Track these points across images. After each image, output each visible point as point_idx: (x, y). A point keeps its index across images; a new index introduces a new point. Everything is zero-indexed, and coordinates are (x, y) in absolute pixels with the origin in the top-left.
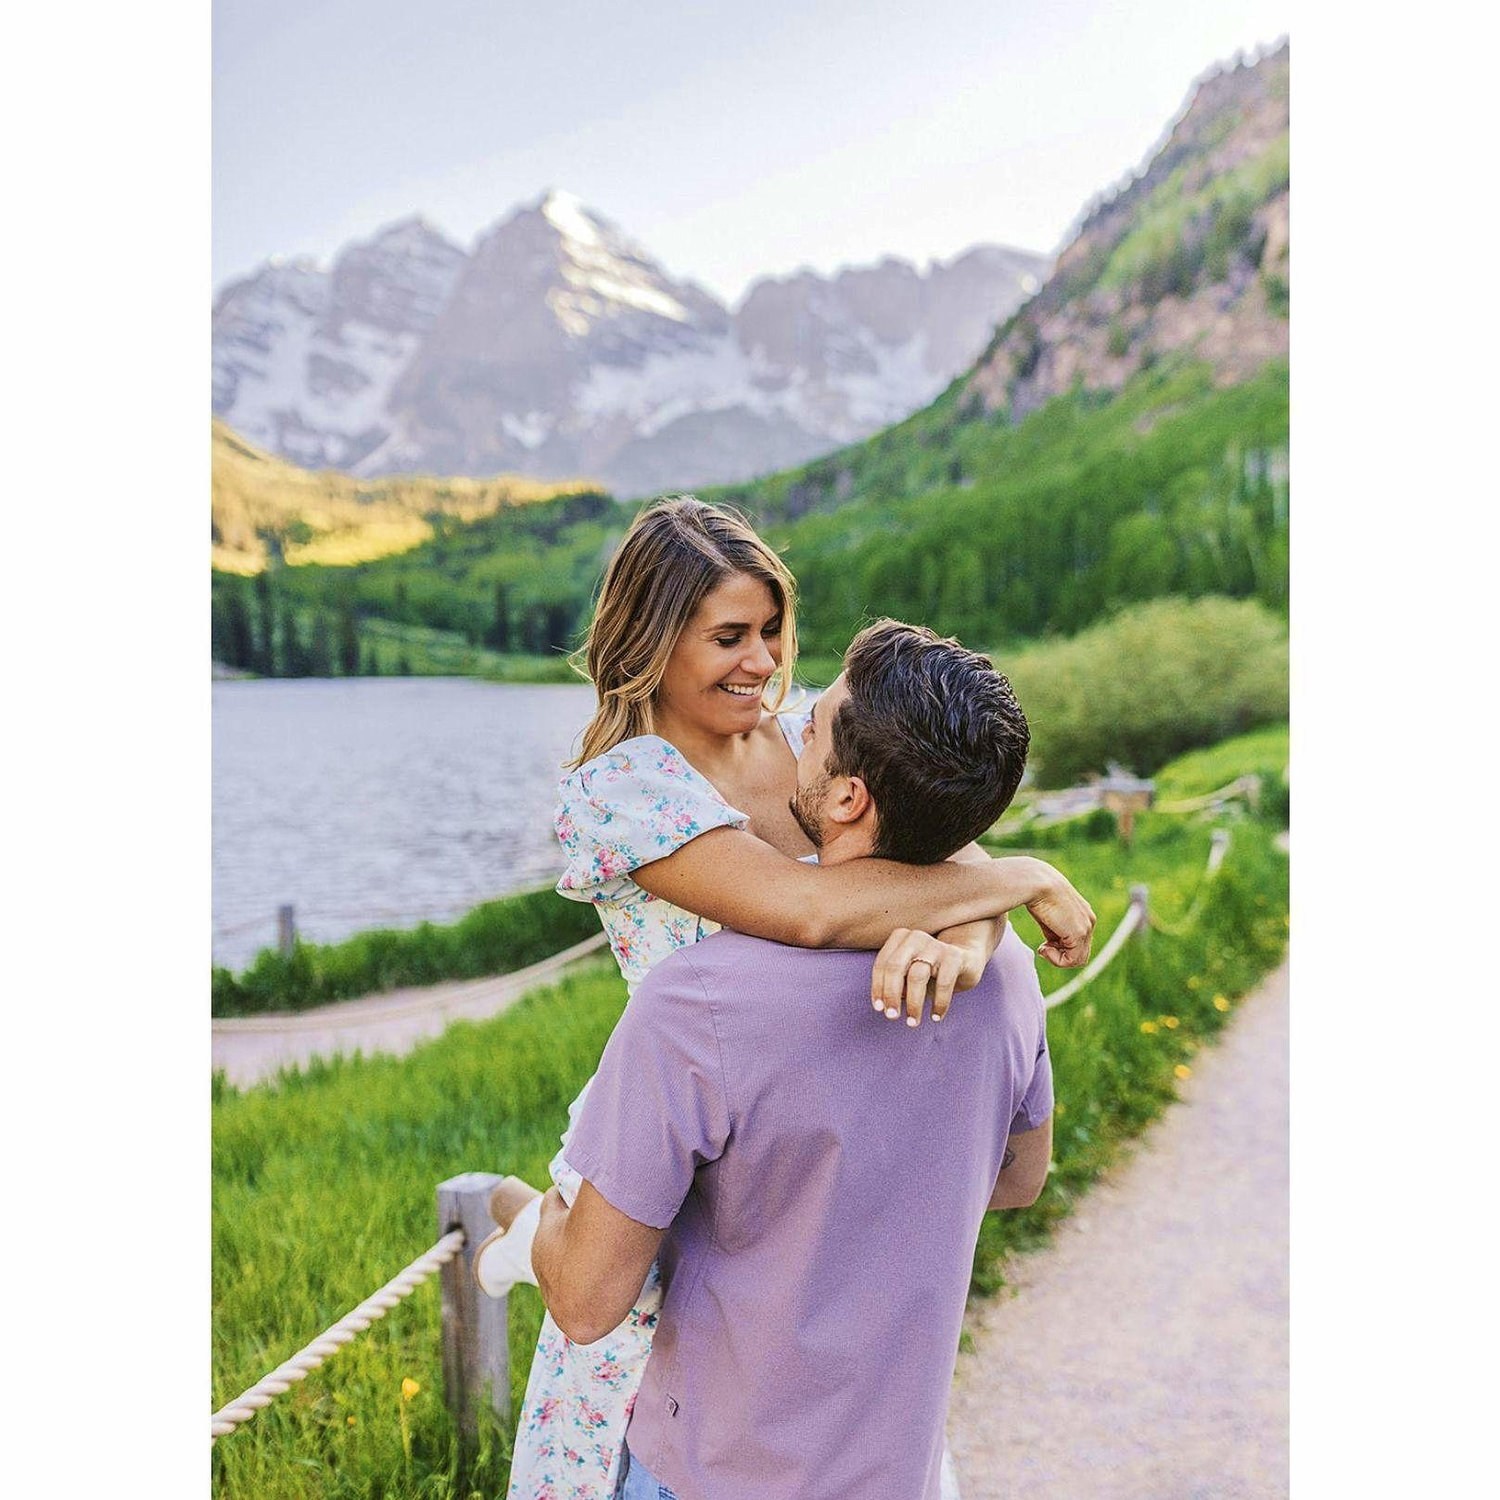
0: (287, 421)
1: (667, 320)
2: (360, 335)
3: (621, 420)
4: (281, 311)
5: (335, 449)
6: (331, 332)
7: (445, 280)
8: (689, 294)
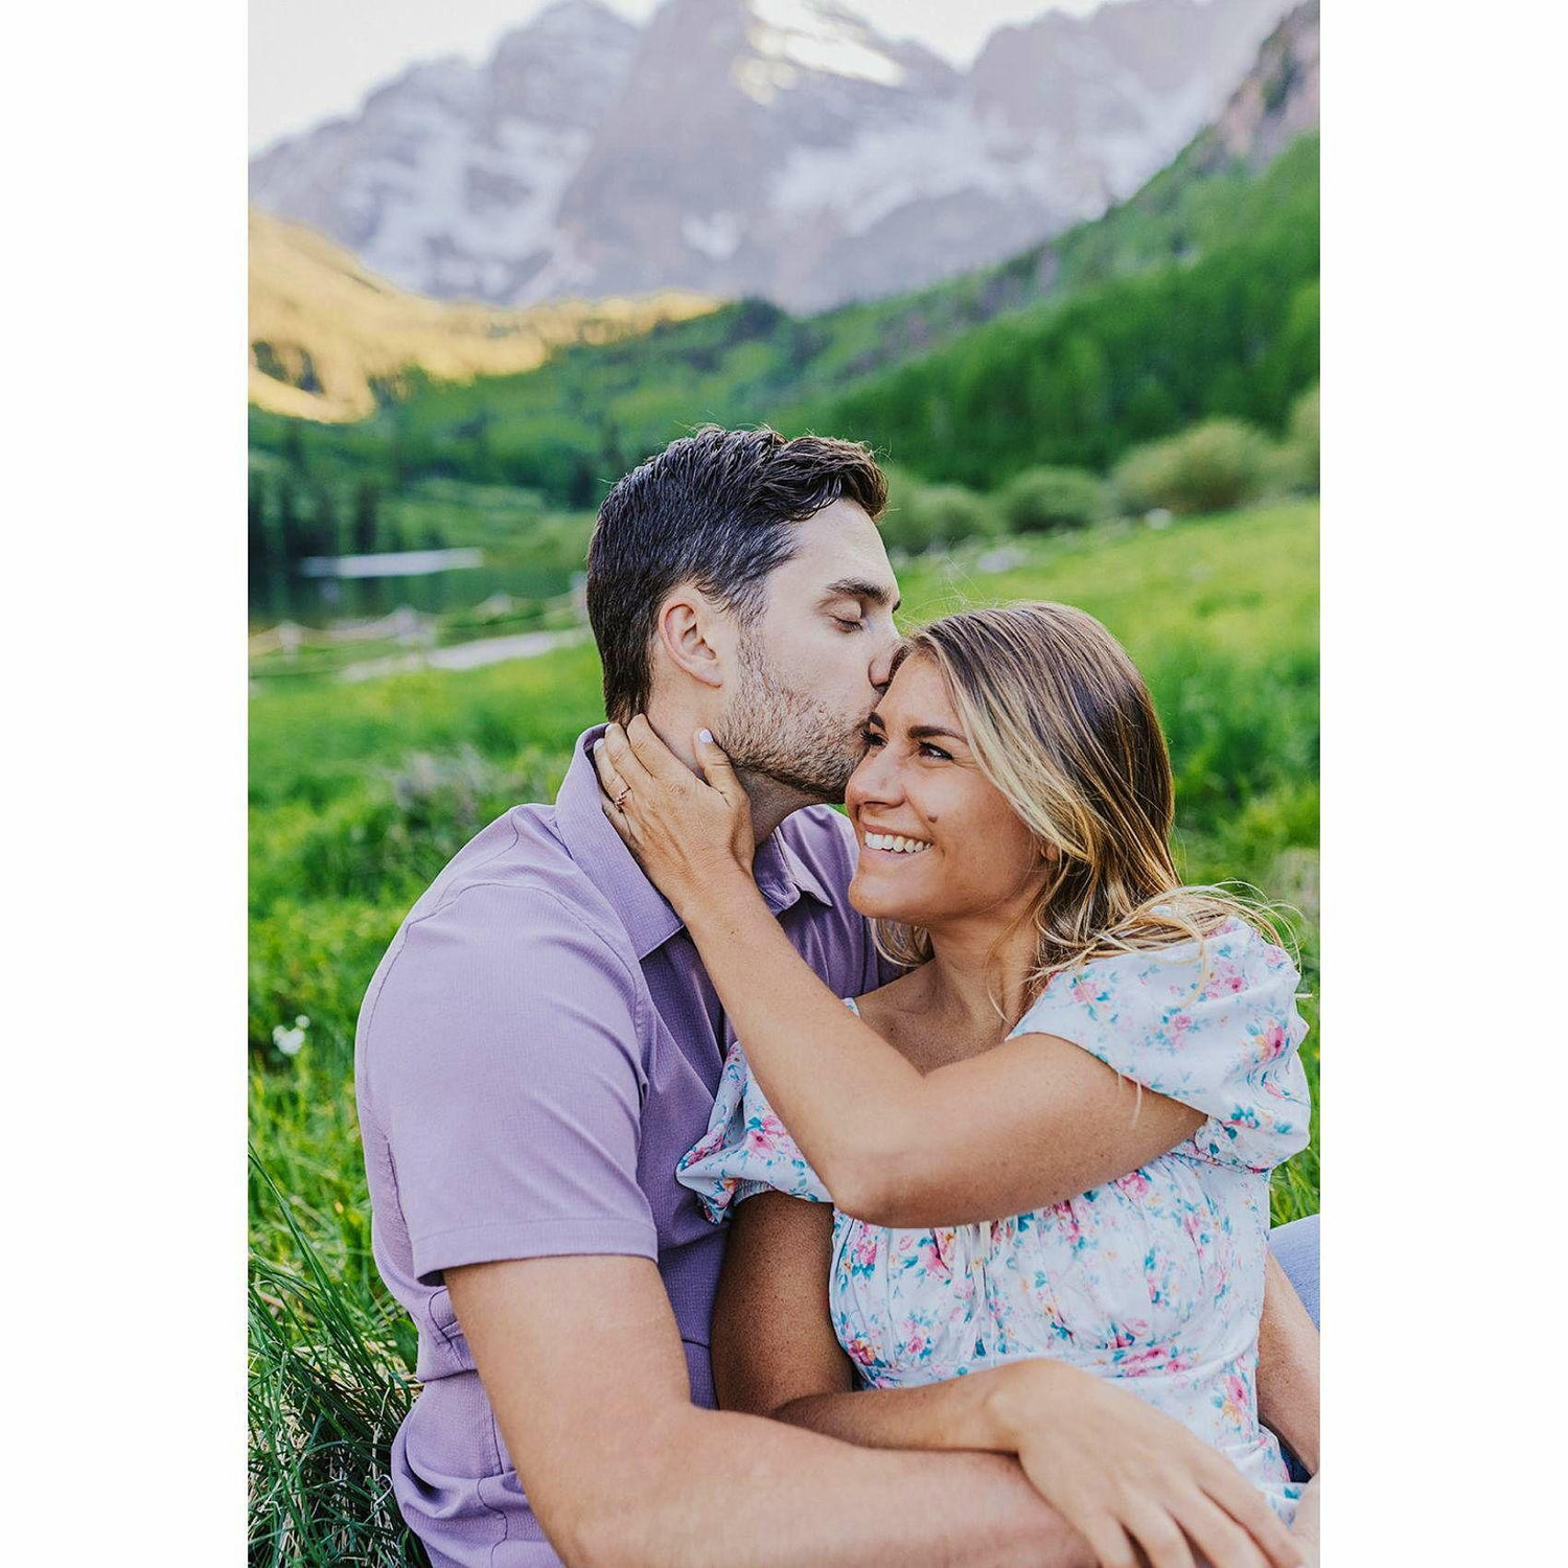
0: (441, 246)
1: (880, 88)
2: (521, 138)
3: (826, 216)
4: (430, 118)
5: (495, 277)
6: (487, 136)
7: (616, 63)
8: (910, 55)
